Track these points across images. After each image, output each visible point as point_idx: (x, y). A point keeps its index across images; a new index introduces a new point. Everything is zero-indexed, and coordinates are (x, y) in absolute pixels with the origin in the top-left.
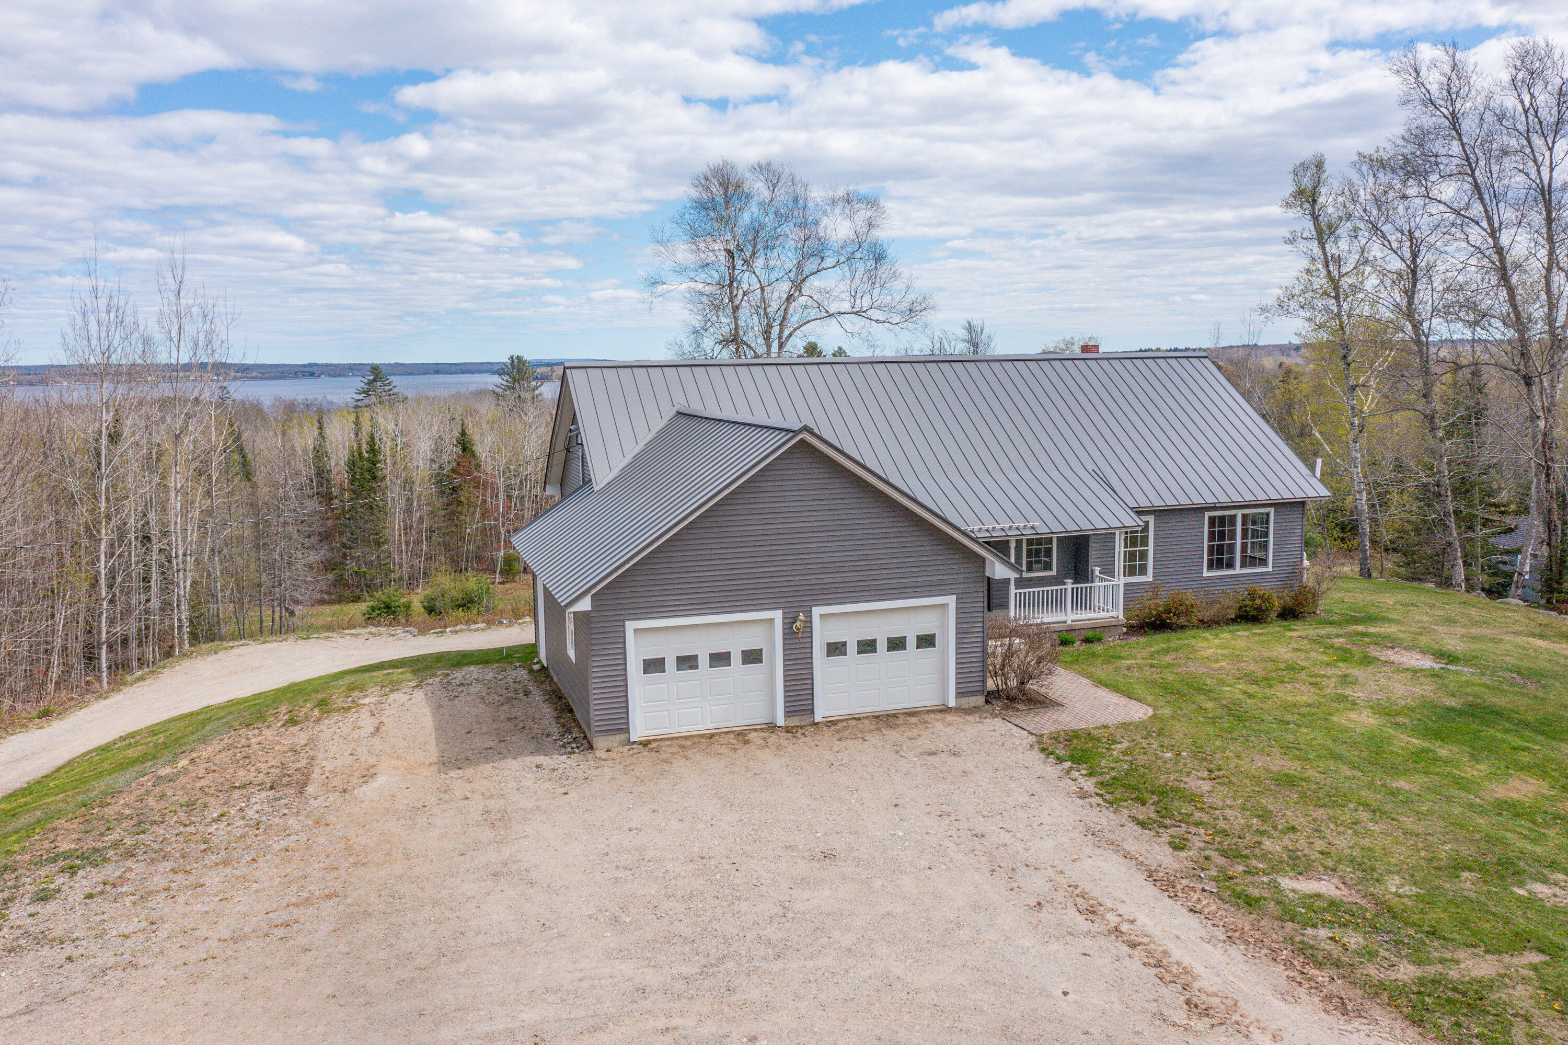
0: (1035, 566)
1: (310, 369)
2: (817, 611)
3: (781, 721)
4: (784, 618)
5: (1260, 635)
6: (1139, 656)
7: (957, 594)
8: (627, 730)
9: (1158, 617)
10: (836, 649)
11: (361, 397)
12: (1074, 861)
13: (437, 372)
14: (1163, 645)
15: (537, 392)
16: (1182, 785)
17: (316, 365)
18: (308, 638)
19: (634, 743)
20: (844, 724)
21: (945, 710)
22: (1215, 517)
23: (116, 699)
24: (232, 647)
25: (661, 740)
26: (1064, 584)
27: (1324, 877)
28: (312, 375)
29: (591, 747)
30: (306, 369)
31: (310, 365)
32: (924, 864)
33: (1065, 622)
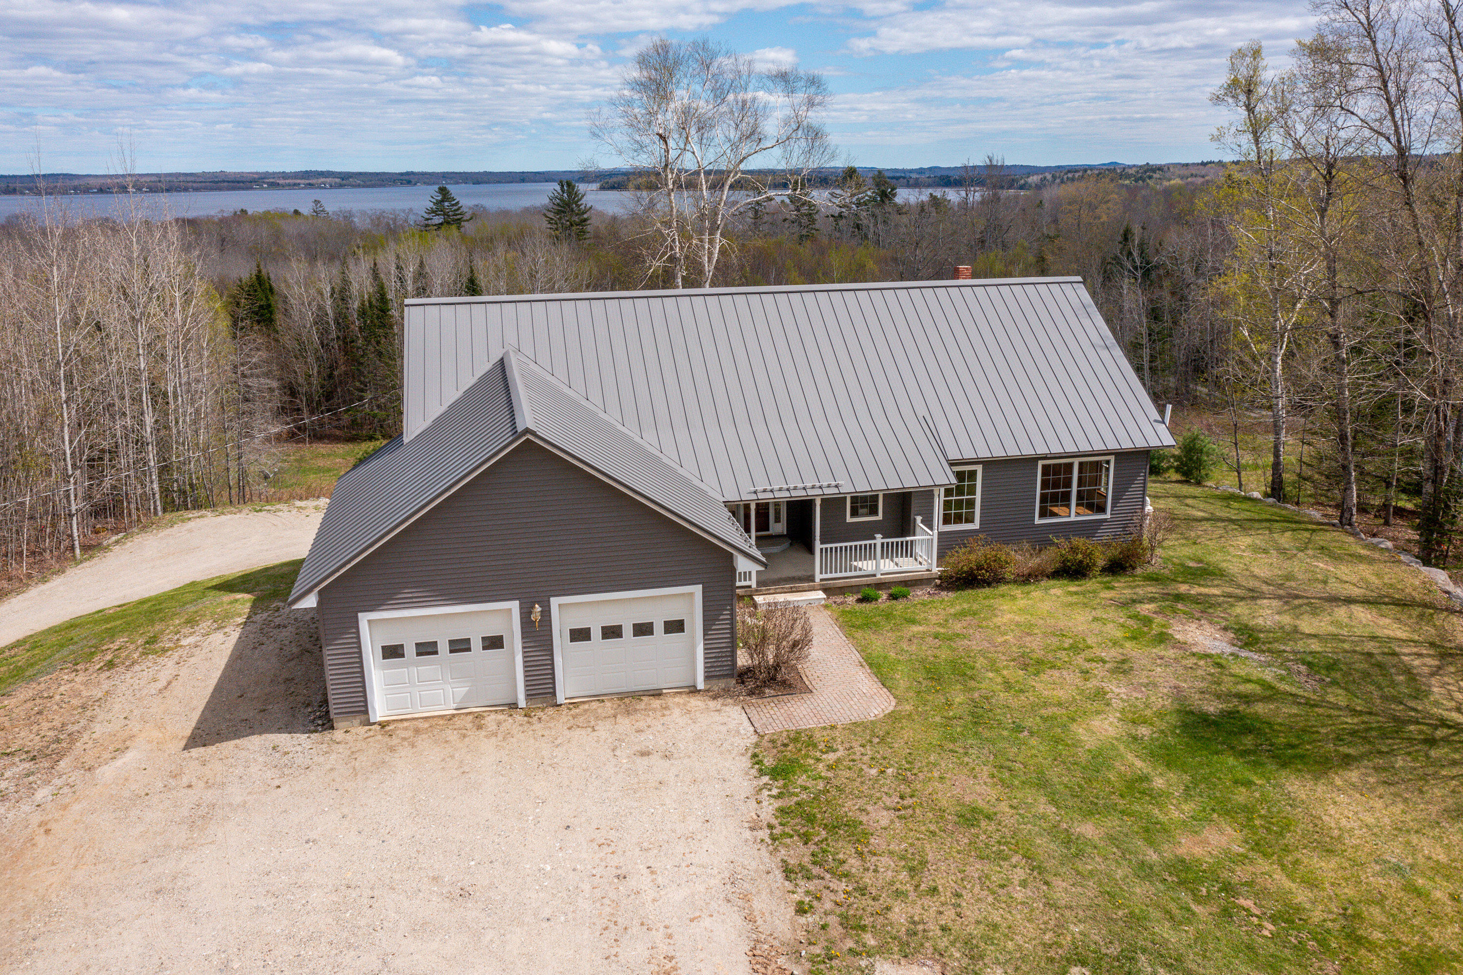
0: (860, 511)
1: (407, 177)
2: (555, 602)
3: (522, 703)
4: (521, 608)
5: (1076, 593)
6: (934, 619)
7: (703, 583)
8: (366, 712)
9: (971, 573)
10: (580, 635)
11: (430, 216)
12: (692, 920)
13: (523, 181)
14: (966, 606)
15: (585, 216)
16: (864, 818)
17: (412, 173)
18: (260, 510)
19: (374, 724)
20: (586, 706)
21: (693, 690)
22: (1049, 465)
23: (56, 582)
24: (190, 519)
25: (402, 720)
26: (875, 538)
27: (929, 962)
28: (409, 182)
29: (332, 728)
30: (404, 177)
31: (408, 174)
32: (547, 912)
33: (874, 575)
